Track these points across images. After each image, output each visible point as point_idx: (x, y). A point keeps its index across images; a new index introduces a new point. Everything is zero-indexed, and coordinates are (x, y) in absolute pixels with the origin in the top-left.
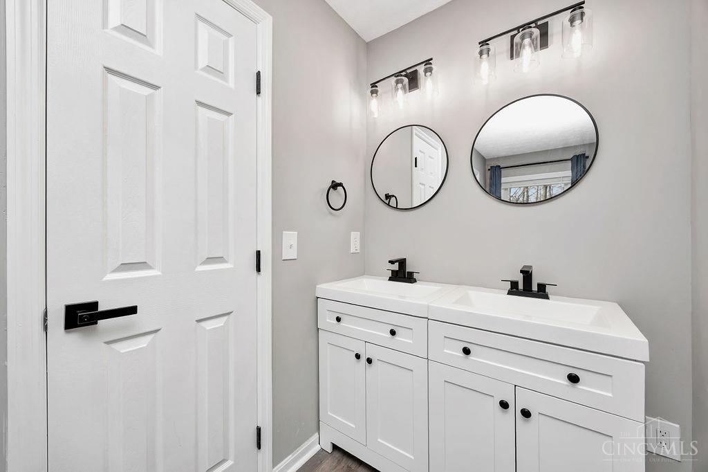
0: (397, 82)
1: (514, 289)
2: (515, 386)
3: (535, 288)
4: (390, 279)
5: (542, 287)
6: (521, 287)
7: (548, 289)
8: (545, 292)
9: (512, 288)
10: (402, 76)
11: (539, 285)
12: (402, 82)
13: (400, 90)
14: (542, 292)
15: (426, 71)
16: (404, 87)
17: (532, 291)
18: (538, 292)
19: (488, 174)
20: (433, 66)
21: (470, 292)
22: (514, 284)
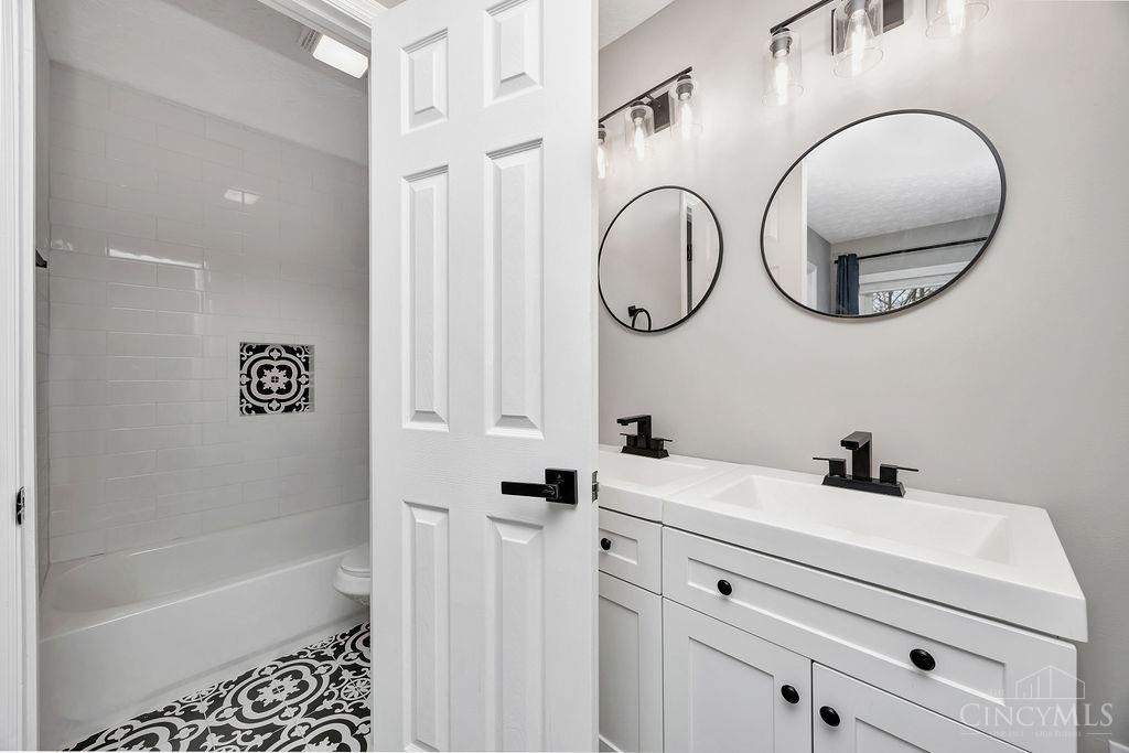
0: (634, 115)
1: (836, 476)
2: (813, 661)
3: (875, 474)
4: (625, 450)
5: (889, 473)
6: (849, 471)
7: (901, 477)
8: (894, 482)
9: (831, 474)
10: (642, 103)
11: (884, 469)
12: (642, 113)
13: (639, 128)
14: (889, 483)
15: (680, 91)
16: (646, 124)
17: (870, 479)
18: (881, 480)
19: (835, 268)
20: (693, 81)
21: (755, 476)
22: (837, 466)
